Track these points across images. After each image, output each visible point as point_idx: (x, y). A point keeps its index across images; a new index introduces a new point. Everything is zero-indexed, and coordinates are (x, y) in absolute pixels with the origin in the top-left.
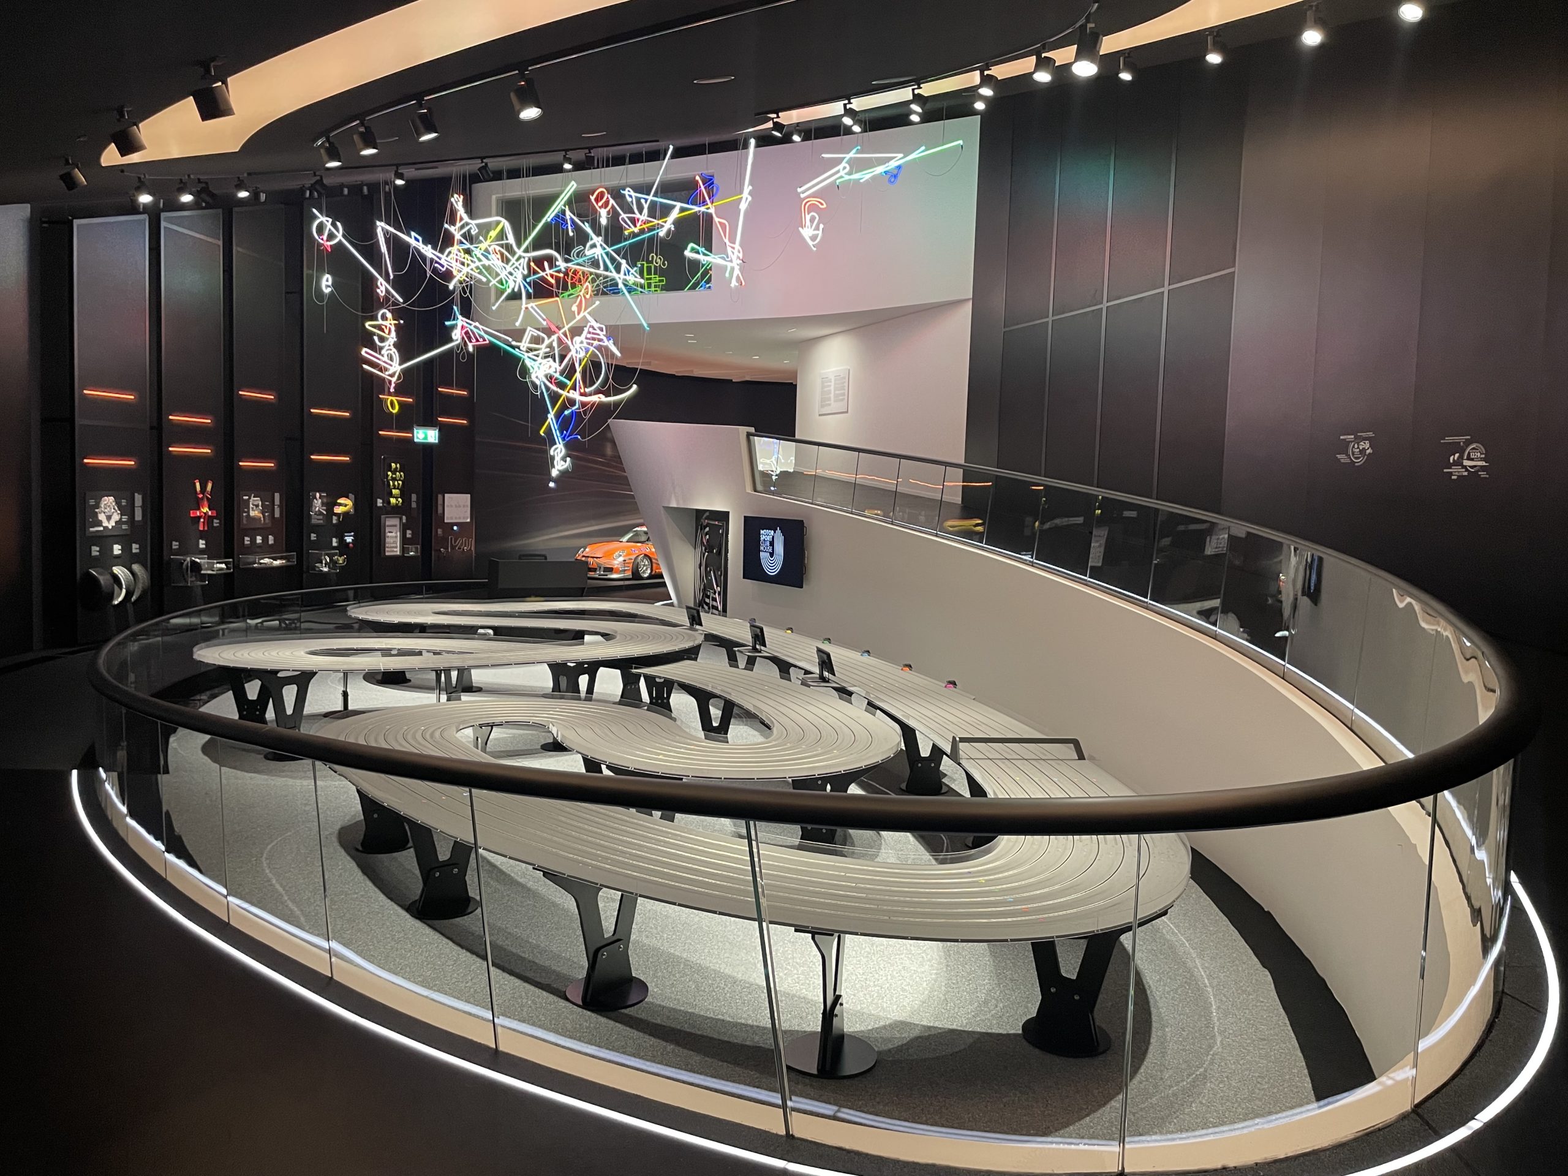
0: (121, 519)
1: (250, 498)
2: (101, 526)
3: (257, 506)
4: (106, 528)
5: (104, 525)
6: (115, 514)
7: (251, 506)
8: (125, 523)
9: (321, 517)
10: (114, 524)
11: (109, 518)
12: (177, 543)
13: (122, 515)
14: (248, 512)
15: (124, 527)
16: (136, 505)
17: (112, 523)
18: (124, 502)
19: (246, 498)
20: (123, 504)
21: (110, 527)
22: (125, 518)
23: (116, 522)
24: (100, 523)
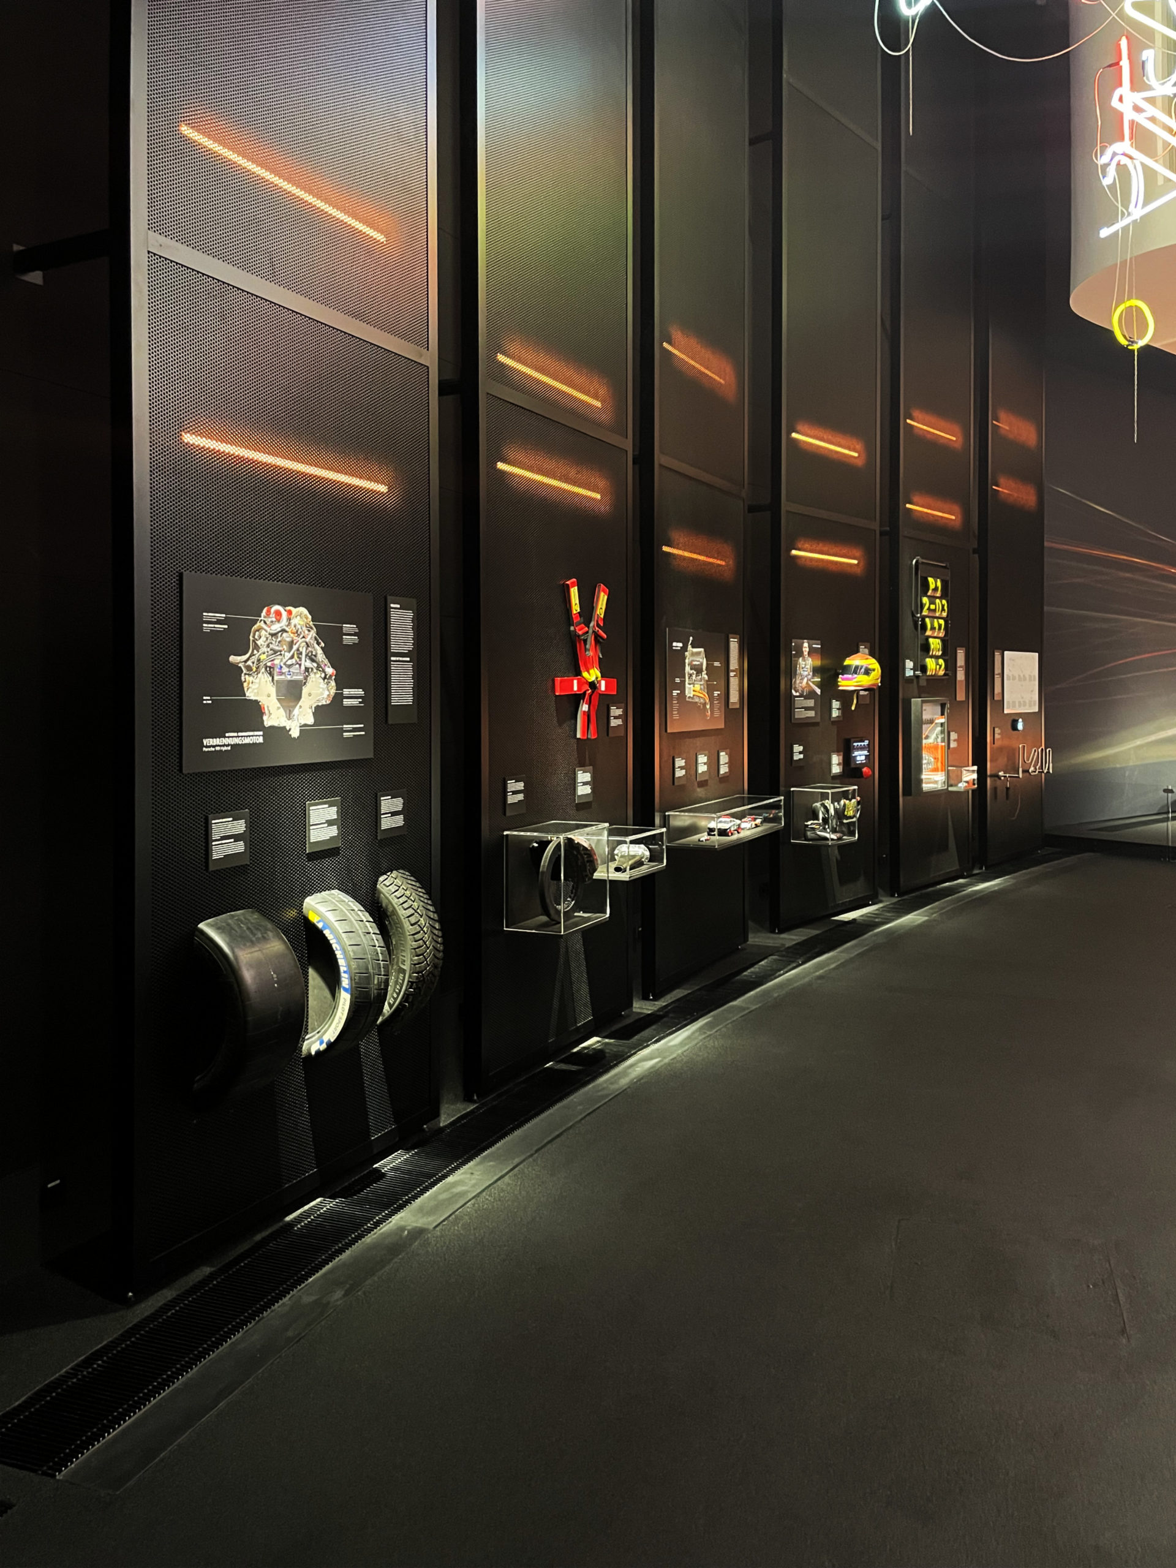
0: (338, 698)
1: (684, 649)
2: (258, 725)
3: (698, 670)
4: (277, 734)
5: (268, 722)
6: (315, 678)
7: (687, 669)
8: (352, 715)
9: (811, 703)
10: (310, 720)
11: (291, 692)
12: (520, 786)
13: (340, 686)
14: (682, 687)
15: (349, 731)
16: (394, 648)
17: (303, 716)
18: (350, 633)
19: (678, 645)
20: (348, 640)
21: (295, 733)
22: (353, 697)
23: (319, 711)
24: (251, 715)
